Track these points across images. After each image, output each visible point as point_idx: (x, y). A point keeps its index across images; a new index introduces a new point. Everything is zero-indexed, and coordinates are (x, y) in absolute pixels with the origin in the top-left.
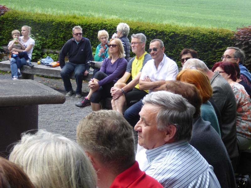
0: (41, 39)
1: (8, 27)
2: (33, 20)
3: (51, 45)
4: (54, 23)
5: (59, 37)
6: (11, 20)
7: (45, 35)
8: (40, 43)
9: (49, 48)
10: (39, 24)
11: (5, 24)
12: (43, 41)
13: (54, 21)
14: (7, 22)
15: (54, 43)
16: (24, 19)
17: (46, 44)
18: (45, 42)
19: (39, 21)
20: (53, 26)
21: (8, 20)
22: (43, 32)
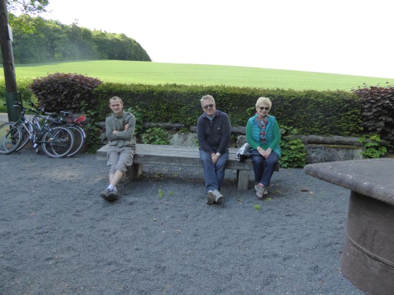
0: (141, 112)
1: (103, 101)
2: (130, 91)
3: (154, 118)
4: (155, 93)
5: (162, 109)
6: (106, 93)
7: (145, 107)
8: (141, 116)
9: (150, 121)
10: (138, 95)
11: (99, 97)
12: (143, 114)
13: (155, 91)
14: (101, 96)
15: (156, 115)
16: (121, 91)
17: (147, 117)
18: (146, 115)
19: (137, 91)
20: (154, 96)
21: (102, 93)
22: (143, 104)
